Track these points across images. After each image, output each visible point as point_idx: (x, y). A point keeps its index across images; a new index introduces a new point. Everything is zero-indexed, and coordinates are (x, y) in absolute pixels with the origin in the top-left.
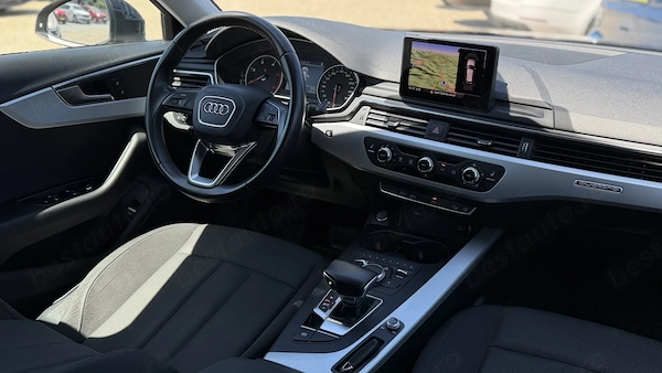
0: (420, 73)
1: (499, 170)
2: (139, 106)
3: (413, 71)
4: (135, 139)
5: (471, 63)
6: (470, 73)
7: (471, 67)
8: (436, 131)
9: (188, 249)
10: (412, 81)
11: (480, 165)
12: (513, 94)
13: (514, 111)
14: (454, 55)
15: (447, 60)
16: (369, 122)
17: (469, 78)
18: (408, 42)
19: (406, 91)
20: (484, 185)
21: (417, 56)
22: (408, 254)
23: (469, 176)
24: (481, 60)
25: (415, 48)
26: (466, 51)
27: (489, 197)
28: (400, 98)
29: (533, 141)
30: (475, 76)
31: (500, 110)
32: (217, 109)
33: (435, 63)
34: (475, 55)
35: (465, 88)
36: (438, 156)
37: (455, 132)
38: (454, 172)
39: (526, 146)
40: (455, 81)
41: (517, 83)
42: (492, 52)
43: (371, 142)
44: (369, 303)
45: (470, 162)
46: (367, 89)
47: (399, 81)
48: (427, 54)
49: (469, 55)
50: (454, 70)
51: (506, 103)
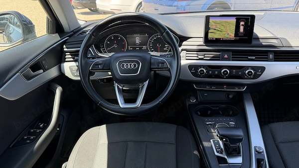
0: (215, 31)
3: (210, 31)
5: (242, 23)
7: (243, 25)
8: (226, 56)
10: (210, 36)
11: (253, 68)
14: (234, 20)
15: (229, 23)
16: (187, 58)
17: (242, 29)
18: (208, 18)
19: (207, 41)
20: (256, 76)
21: (213, 24)
23: (250, 73)
24: (249, 21)
25: (211, 20)
26: (239, 18)
27: (260, 80)
28: (204, 44)
30: (244, 29)
31: (256, 42)
33: (223, 25)
34: (244, 20)
35: (240, 35)
36: (231, 68)
37: (237, 55)
38: (240, 73)
39: (271, 56)
40: (234, 32)
42: (253, 17)
45: (247, 68)
46: (184, 43)
47: (203, 36)
48: (218, 22)
49: (241, 20)
50: (233, 27)
51: (258, 38)
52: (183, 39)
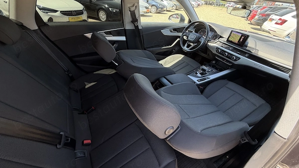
0: (232, 37)
1: (240, 58)
2: (180, 34)
4: (178, 39)
5: (243, 37)
6: (242, 39)
8: (230, 49)
9: (180, 59)
10: (230, 39)
11: (236, 57)
12: (249, 45)
13: (247, 48)
14: (240, 35)
15: (238, 36)
16: (218, 45)
17: (241, 40)
18: (232, 31)
19: (228, 40)
20: (235, 60)
21: (233, 34)
22: (216, 69)
23: (233, 58)
24: (245, 37)
26: (243, 35)
27: (236, 63)
28: (226, 41)
29: (249, 55)
31: (245, 48)
32: (193, 37)
33: (236, 36)
36: (229, 53)
37: (235, 50)
38: (230, 57)
39: (247, 55)
41: (250, 43)
42: (248, 36)
43: (218, 48)
44: (206, 74)
45: (234, 56)
46: (221, 39)
47: (227, 38)
48: (235, 34)
51: (247, 46)
52: (221, 37)
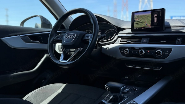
0: (138, 23)
1: (170, 50)
3: (135, 23)
5: (155, 15)
6: (155, 19)
7: (156, 17)
8: (145, 41)
10: (135, 26)
11: (162, 49)
12: (172, 25)
13: (173, 29)
14: (150, 14)
15: (147, 16)
16: (121, 42)
17: (156, 21)
18: (133, 14)
19: (133, 30)
20: (165, 56)
21: (136, 17)
23: (159, 53)
25: (136, 15)
26: (153, 12)
27: (167, 60)
28: (131, 33)
29: (181, 39)
30: (157, 20)
31: (168, 30)
33: (143, 18)
34: (157, 13)
35: (154, 24)
36: (145, 49)
37: (152, 40)
38: (152, 53)
39: (179, 40)
40: (150, 23)
42: (163, 10)
43: (121, 48)
44: (122, 98)
45: (158, 49)
46: (120, 32)
47: (131, 28)
48: (140, 16)
49: (155, 13)
50: (150, 19)
51: (170, 27)
